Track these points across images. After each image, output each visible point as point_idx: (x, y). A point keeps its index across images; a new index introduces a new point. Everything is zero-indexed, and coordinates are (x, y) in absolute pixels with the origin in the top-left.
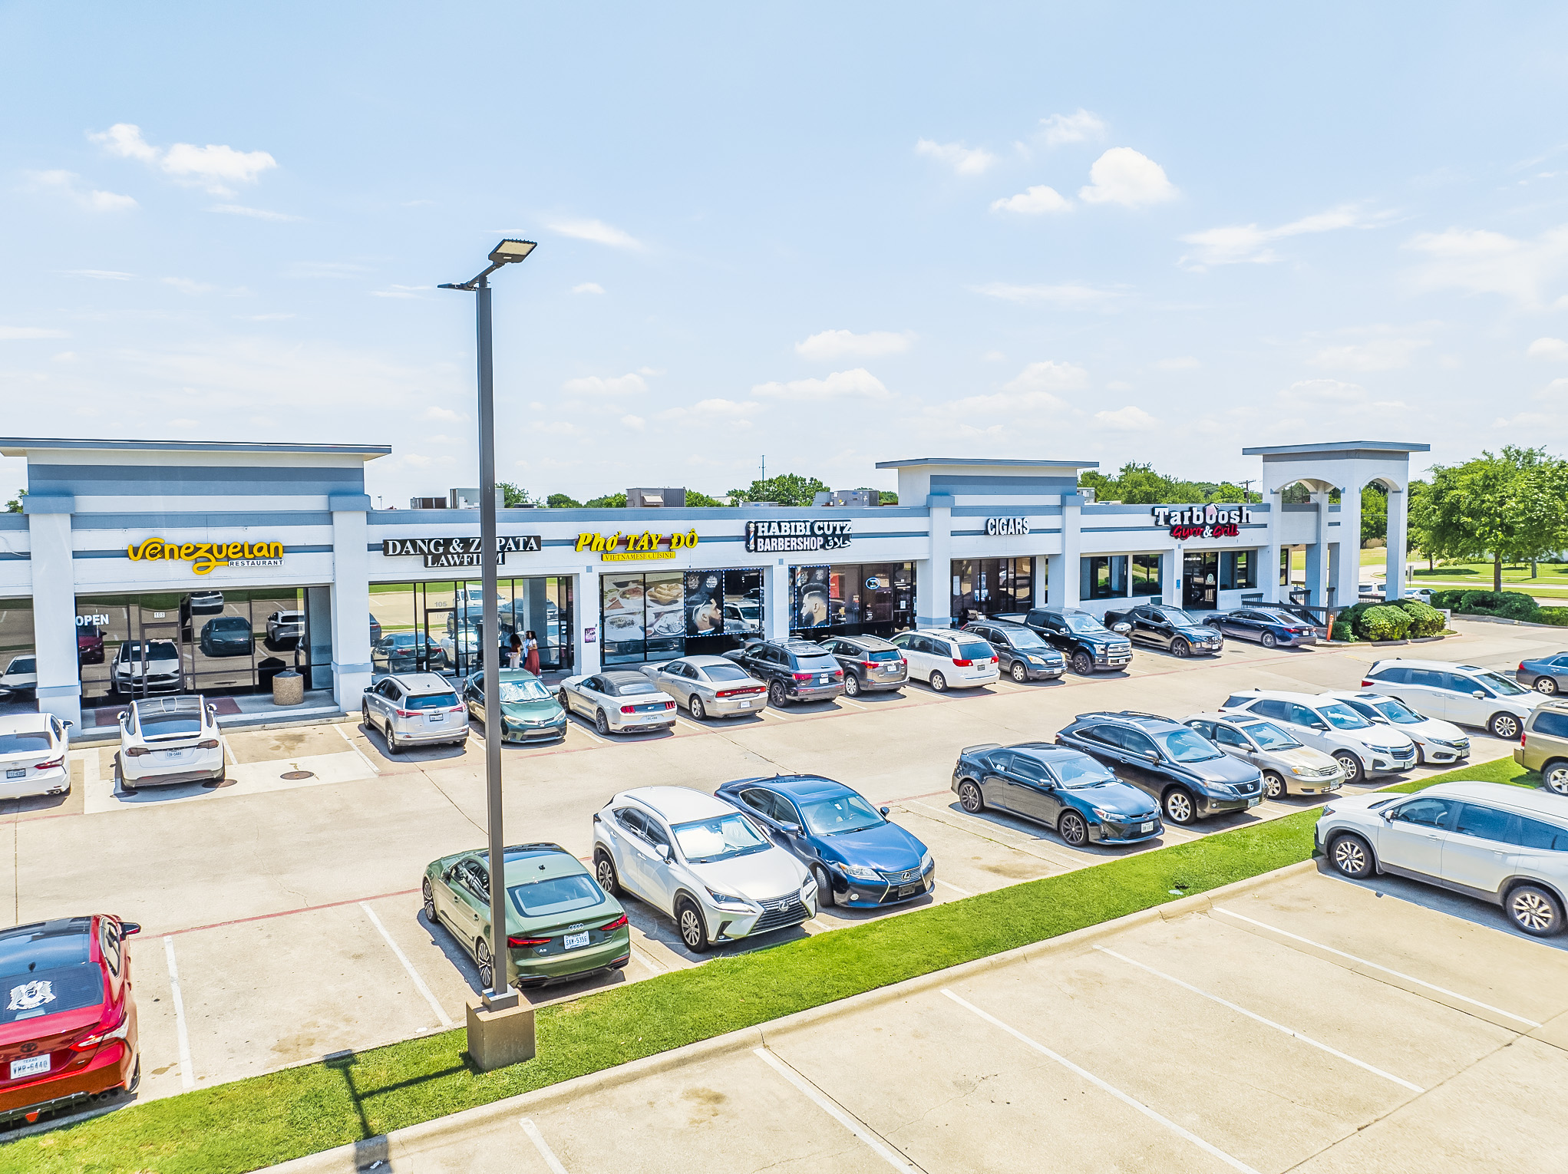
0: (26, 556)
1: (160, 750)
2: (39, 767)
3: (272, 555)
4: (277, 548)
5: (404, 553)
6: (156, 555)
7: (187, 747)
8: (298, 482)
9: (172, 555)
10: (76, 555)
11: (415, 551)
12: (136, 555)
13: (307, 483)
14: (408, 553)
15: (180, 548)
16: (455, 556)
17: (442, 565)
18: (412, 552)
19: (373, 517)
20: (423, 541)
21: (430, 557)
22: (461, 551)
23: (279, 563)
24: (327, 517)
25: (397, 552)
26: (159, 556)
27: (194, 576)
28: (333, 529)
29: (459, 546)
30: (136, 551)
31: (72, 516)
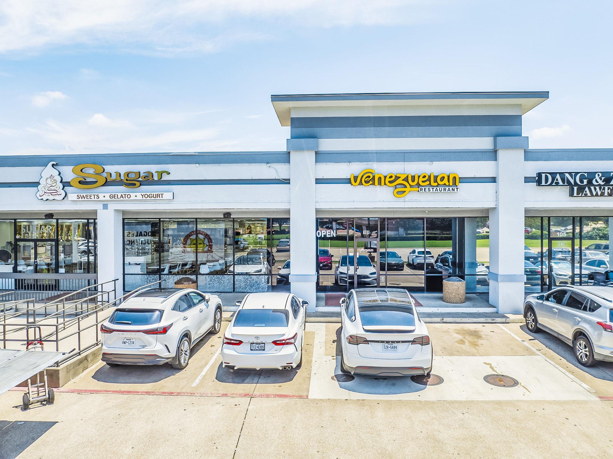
0: (287, 181)
1: (378, 342)
2: (275, 343)
3: (451, 184)
4: (455, 178)
5: (554, 184)
6: (369, 182)
7: (403, 342)
8: (471, 127)
9: (380, 183)
10: (318, 181)
11: (564, 182)
12: (355, 182)
13: (478, 127)
14: (557, 184)
15: (385, 177)
16: (597, 188)
17: (586, 195)
18: (561, 183)
19: (530, 156)
20: (570, 173)
21: (575, 188)
22: (602, 183)
23: (456, 190)
24: (493, 154)
25: (549, 183)
26: (371, 182)
27: (394, 198)
28: (497, 165)
29: (601, 179)
30: (356, 178)
31: (316, 153)
